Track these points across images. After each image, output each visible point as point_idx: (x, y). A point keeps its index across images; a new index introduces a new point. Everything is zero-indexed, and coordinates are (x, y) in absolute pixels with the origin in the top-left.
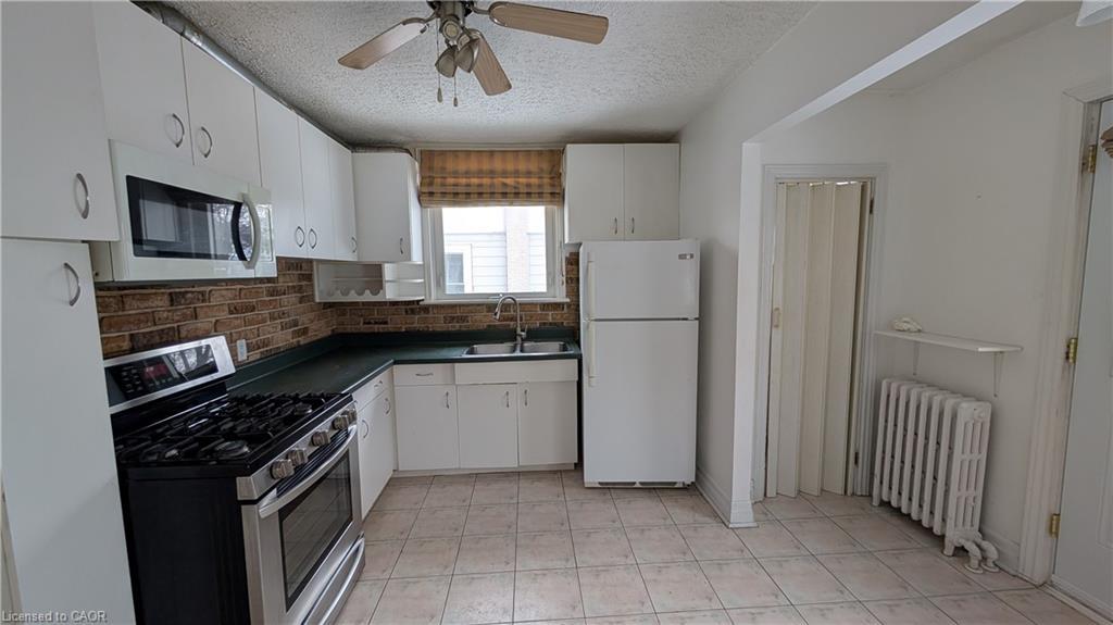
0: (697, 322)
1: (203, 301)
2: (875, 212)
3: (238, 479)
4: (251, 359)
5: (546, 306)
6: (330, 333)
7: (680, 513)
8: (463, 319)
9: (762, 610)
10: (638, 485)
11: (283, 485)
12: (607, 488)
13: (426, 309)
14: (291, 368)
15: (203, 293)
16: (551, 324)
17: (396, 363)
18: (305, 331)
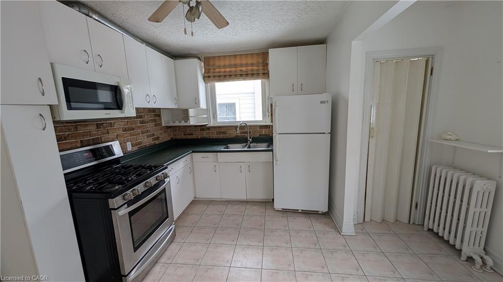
0: (330, 135)
1: (111, 127)
2: (434, 74)
3: (109, 200)
4: (134, 150)
5: (262, 127)
6: (170, 139)
7: (319, 226)
8: (224, 133)
9: (348, 276)
10: (300, 211)
11: (130, 203)
12: (285, 211)
13: (209, 128)
14: (151, 153)
15: (111, 123)
16: (264, 135)
17: (193, 152)
18: (158, 138)
